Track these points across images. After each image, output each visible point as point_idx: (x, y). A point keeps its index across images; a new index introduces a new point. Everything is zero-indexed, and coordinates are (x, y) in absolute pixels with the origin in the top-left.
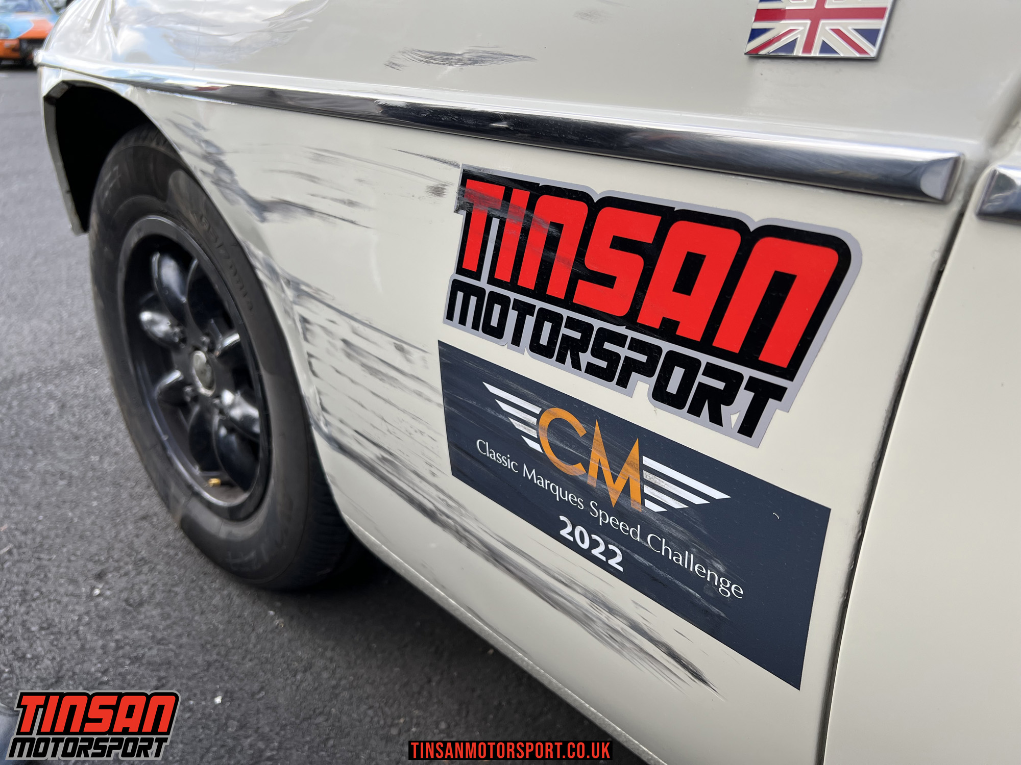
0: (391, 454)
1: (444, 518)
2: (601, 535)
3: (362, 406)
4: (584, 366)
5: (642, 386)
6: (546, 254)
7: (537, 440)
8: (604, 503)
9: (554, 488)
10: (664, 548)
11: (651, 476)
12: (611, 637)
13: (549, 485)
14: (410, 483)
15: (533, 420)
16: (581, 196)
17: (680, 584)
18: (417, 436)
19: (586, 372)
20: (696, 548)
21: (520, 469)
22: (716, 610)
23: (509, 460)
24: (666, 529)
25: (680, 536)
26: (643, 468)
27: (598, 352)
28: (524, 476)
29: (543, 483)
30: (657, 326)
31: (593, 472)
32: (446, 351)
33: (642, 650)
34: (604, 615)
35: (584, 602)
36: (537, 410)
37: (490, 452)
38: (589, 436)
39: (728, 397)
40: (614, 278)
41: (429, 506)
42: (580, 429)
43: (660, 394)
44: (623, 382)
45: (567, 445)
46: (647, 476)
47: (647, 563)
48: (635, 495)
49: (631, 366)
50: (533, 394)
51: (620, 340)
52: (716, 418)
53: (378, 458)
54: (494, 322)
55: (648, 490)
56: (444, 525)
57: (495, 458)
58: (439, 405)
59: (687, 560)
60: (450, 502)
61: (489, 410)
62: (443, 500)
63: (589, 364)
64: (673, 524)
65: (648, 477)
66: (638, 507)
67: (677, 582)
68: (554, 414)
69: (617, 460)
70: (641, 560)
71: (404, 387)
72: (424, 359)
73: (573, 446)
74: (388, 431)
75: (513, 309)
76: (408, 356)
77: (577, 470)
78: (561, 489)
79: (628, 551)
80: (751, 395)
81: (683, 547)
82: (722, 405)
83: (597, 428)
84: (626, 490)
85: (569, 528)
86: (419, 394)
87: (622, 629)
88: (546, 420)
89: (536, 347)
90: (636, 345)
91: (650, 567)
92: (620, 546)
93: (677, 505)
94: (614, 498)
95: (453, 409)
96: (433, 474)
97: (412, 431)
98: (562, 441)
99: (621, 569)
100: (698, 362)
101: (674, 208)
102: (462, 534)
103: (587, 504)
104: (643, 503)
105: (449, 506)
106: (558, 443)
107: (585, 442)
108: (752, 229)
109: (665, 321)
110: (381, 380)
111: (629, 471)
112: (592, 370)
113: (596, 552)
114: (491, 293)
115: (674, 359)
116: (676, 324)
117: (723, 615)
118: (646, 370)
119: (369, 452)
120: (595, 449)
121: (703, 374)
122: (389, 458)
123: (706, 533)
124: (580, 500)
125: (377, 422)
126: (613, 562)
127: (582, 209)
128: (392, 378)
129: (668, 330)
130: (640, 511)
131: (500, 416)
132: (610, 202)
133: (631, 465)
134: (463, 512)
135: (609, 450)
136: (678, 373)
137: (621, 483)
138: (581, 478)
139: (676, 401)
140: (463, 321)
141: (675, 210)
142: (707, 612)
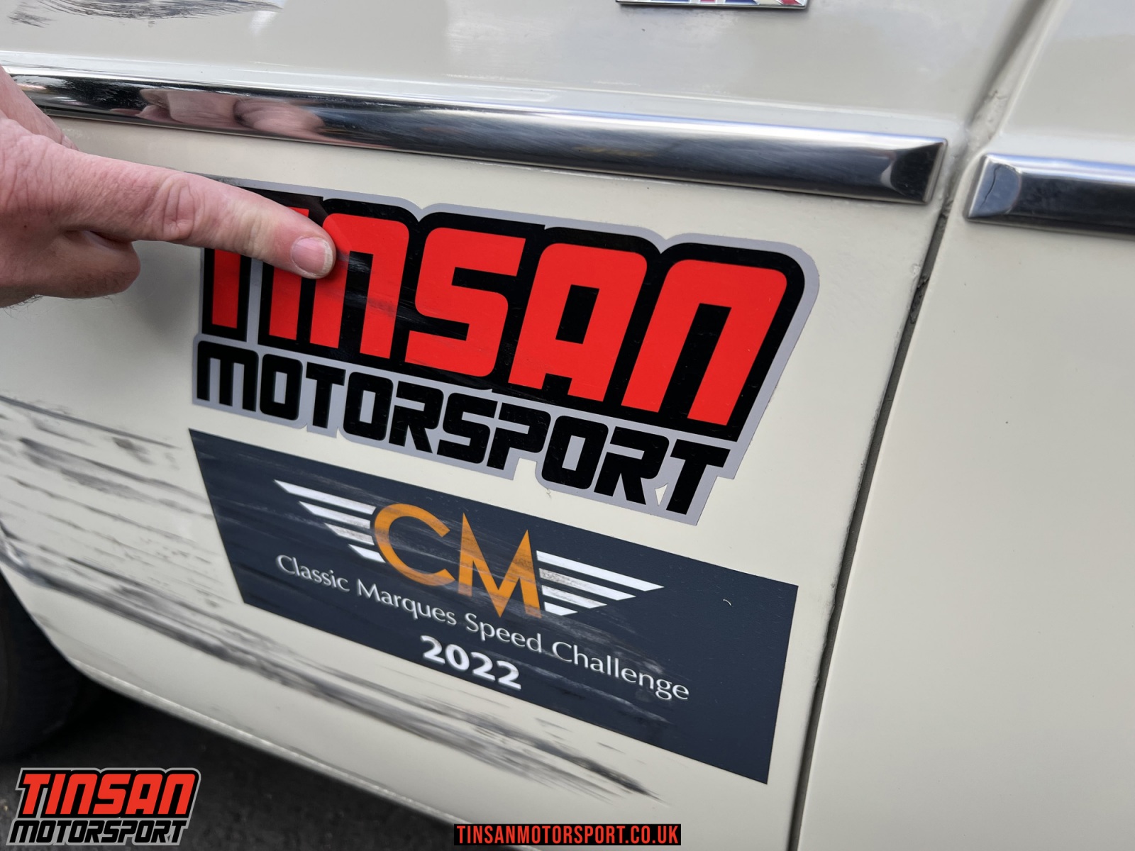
0: (137, 584)
1: (239, 654)
2: (486, 652)
3: (75, 527)
4: (434, 446)
5: (526, 465)
6: (351, 298)
7: (375, 548)
8: (486, 613)
9: (409, 605)
10: (576, 655)
11: (551, 574)
12: (510, 761)
13: (400, 601)
14: (175, 617)
15: (365, 523)
16: (397, 214)
17: (603, 693)
18: (178, 560)
19: (439, 453)
20: (621, 650)
21: (353, 587)
22: (653, 716)
23: (333, 577)
24: (578, 634)
25: (598, 639)
26: (538, 565)
27: (454, 425)
28: (360, 593)
29: (391, 600)
30: (538, 385)
31: (466, 577)
32: (205, 444)
33: (554, 769)
34: (498, 739)
35: (468, 729)
36: (369, 510)
37: (300, 571)
38: (455, 535)
39: (651, 467)
40: (466, 326)
41: (213, 642)
42: (440, 528)
43: (553, 472)
44: (498, 462)
45: (421, 549)
46: (545, 574)
47: (555, 676)
48: (530, 597)
49: (506, 441)
50: (360, 489)
51: (486, 408)
52: (635, 495)
53: (116, 590)
54: (280, 396)
55: (547, 591)
56: (241, 663)
57: (310, 577)
58: (206, 516)
59: (611, 666)
60: (246, 635)
61: (291, 517)
62: (234, 634)
63: (442, 442)
64: (587, 627)
65: (547, 576)
66: (536, 614)
67: (598, 692)
68: (395, 512)
69: (499, 561)
70: (546, 673)
71: (142, 498)
72: (168, 457)
73: (432, 550)
74: (127, 555)
75: (308, 376)
76: (141, 454)
77: (442, 578)
78: (419, 605)
79: (527, 665)
80: (681, 463)
81: (602, 652)
82: (642, 479)
83: (465, 523)
84: (517, 594)
85: (437, 649)
86: (171, 505)
87: (525, 750)
88: (385, 520)
89: (353, 426)
90: (510, 413)
91: (558, 681)
92: (514, 661)
93: (589, 604)
94: (500, 607)
95: (230, 520)
96: (213, 605)
97: (167, 553)
98: (413, 546)
99: (518, 686)
100: (604, 429)
101: (544, 226)
102: (270, 671)
103: (460, 618)
104: (542, 607)
105: (244, 640)
106: (408, 548)
107: (449, 543)
108: (661, 250)
109: (550, 379)
110: (100, 490)
111: (519, 572)
112: (447, 450)
113: (479, 672)
114: (268, 358)
115: (567, 428)
116: (566, 382)
117: (663, 720)
118: (530, 444)
119: (101, 585)
120: (465, 549)
121: (612, 442)
122: (136, 590)
123: (634, 632)
124: (450, 615)
125: (107, 546)
126: (505, 680)
127: (401, 232)
128: (120, 486)
129: (556, 389)
130: (540, 617)
131: (310, 523)
132: (441, 220)
133: (521, 563)
134: (269, 645)
135: (486, 549)
136: (576, 445)
137: (508, 587)
138: (449, 588)
139: (578, 479)
140: (226, 399)
141: (546, 228)
142: (641, 719)
